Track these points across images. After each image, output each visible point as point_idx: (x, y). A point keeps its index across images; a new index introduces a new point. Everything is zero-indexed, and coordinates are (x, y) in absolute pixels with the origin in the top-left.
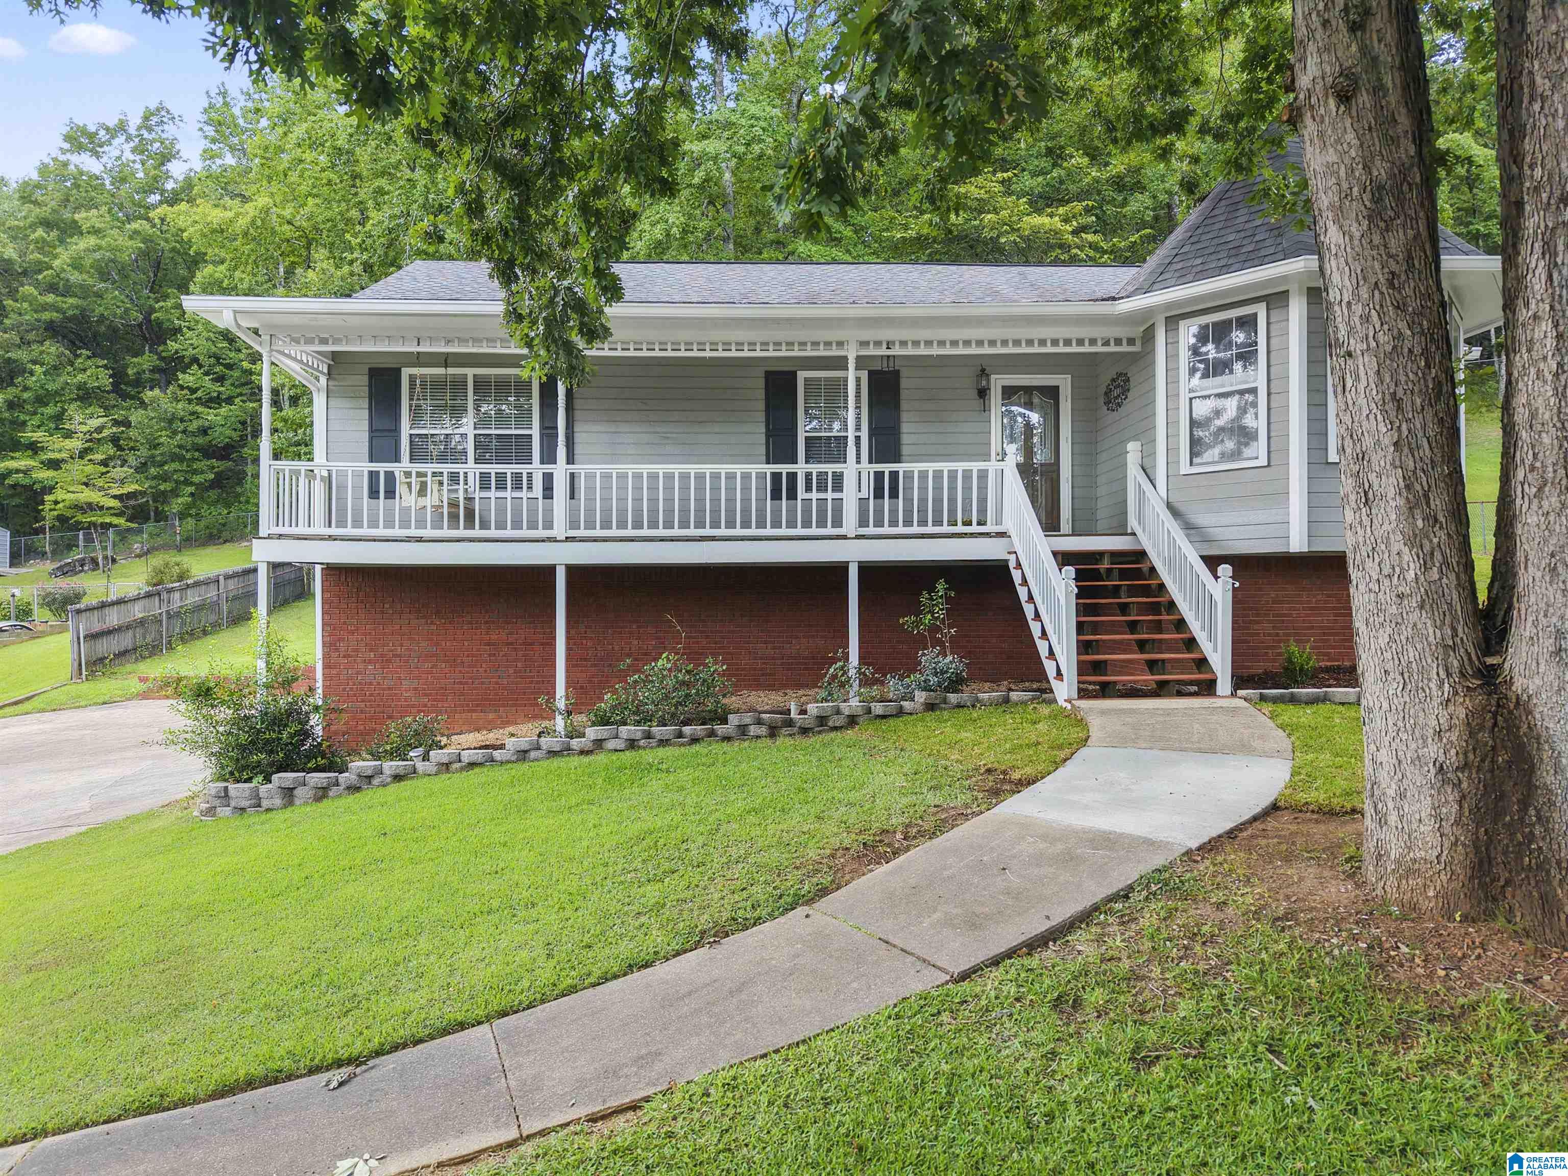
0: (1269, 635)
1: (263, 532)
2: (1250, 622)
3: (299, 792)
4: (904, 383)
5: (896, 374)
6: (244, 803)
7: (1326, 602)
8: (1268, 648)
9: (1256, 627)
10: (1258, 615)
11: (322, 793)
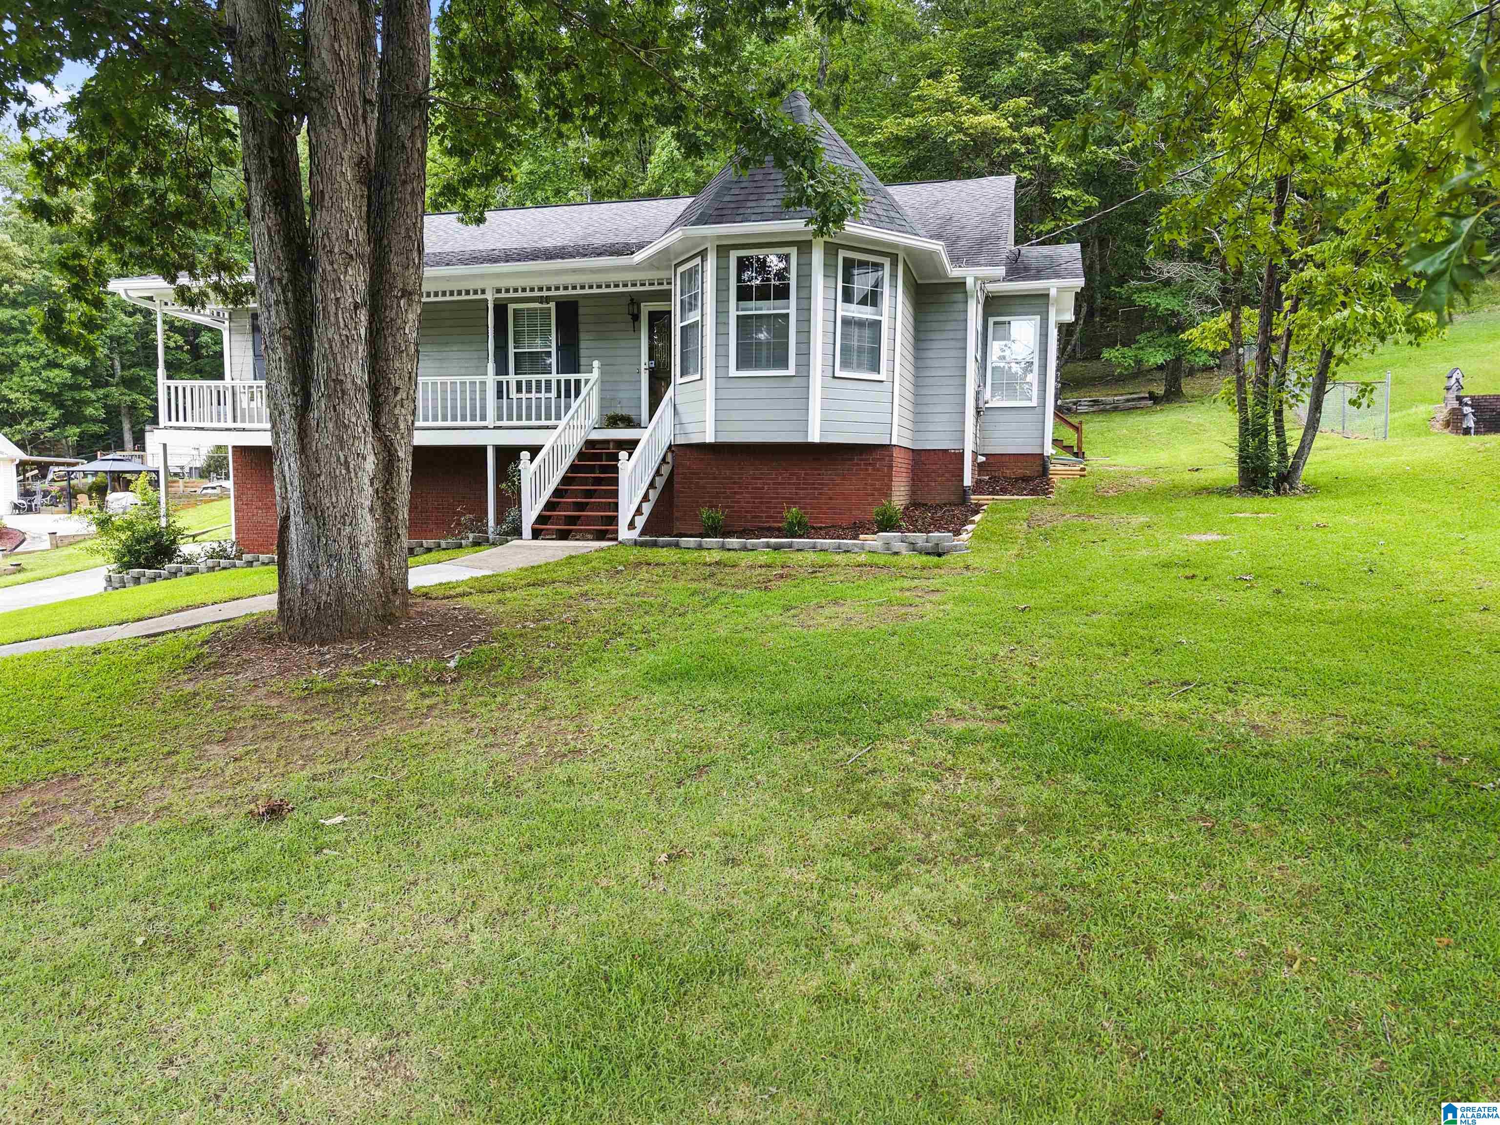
0: (748, 502)
1: (161, 425)
2: (735, 493)
3: (142, 579)
4: (581, 311)
5: (576, 303)
6: (118, 585)
7: (789, 479)
8: (747, 512)
9: (738, 496)
10: (740, 488)
11: (153, 579)
